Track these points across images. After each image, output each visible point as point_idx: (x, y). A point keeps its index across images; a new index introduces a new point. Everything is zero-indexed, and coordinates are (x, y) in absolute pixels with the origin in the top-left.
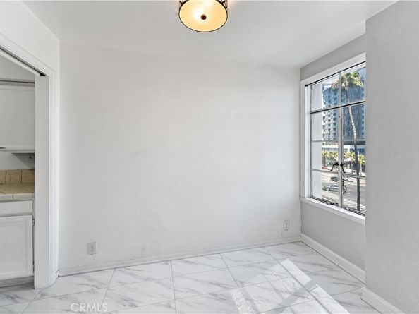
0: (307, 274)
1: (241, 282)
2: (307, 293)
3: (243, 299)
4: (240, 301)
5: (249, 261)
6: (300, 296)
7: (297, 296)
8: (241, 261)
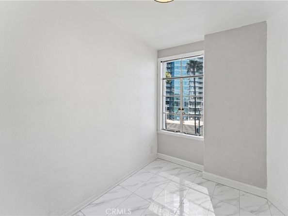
0: (176, 176)
1: (150, 199)
2: (184, 187)
3: (161, 209)
4: (160, 211)
5: (142, 182)
6: (183, 190)
7: (182, 191)
8: (137, 184)
